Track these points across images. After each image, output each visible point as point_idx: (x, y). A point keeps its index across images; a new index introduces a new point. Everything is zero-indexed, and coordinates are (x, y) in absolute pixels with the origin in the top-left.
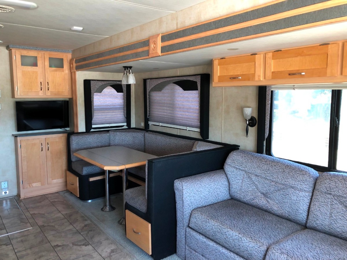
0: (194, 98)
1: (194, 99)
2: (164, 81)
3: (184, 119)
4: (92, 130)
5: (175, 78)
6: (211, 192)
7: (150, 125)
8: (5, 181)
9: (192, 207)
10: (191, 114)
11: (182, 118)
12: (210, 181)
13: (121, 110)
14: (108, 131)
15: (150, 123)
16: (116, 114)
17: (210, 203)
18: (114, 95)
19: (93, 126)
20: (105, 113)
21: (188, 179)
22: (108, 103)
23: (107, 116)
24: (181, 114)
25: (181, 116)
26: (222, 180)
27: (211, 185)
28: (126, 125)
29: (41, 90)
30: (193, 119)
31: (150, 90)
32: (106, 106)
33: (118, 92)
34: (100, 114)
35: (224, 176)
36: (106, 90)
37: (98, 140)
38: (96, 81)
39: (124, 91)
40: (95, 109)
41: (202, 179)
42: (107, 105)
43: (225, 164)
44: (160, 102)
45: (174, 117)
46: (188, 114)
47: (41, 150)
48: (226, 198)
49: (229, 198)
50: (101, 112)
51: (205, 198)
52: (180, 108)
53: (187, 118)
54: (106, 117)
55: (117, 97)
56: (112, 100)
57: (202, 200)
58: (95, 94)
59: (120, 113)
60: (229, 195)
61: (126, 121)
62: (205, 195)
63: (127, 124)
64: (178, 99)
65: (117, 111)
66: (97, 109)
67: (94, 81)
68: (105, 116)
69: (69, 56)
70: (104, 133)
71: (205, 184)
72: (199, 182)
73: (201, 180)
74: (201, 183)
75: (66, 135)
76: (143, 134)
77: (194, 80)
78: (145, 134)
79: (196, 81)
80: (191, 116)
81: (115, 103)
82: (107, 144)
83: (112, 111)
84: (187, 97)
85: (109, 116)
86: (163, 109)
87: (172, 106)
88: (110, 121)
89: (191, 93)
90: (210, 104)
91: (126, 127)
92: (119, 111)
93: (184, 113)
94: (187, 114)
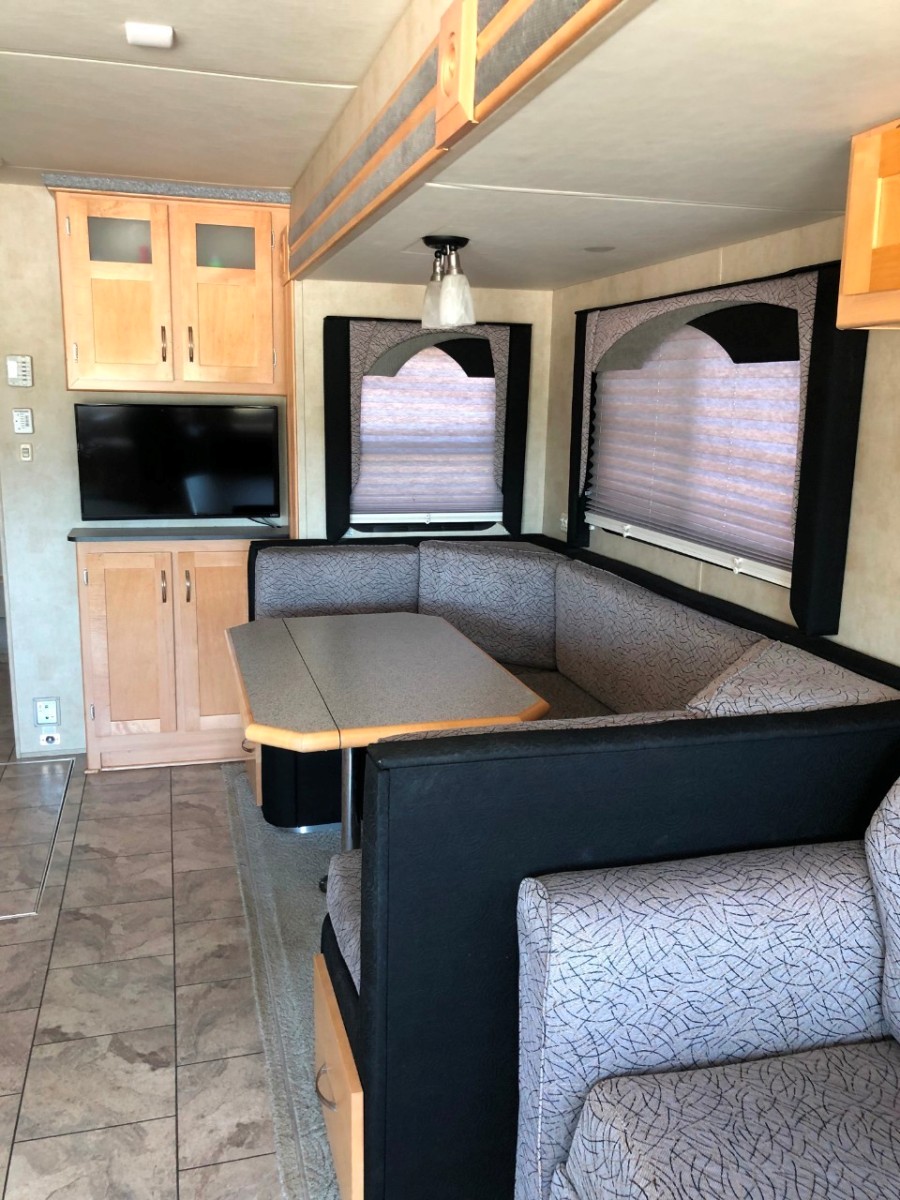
0: (783, 403)
1: (781, 407)
2: (654, 314)
3: (726, 512)
4: (352, 534)
5: (700, 295)
6: (746, 985)
7: (592, 528)
8: (47, 698)
9: (594, 1063)
10: (763, 490)
11: (719, 506)
12: (746, 920)
13: (480, 453)
14: (415, 542)
15: (594, 520)
16: (457, 473)
17: (730, 1049)
18: (452, 386)
19: (356, 519)
20: (411, 463)
21: (599, 892)
22: (425, 420)
23: (420, 479)
24: (715, 489)
25: (714, 495)
26: (835, 918)
27: (749, 946)
28: (501, 520)
29: (164, 359)
30: (767, 519)
31: (596, 362)
32: (416, 433)
33: (471, 373)
34: (390, 469)
35: (854, 894)
36: (422, 364)
37: (368, 580)
38: (374, 322)
39: (496, 370)
40: (369, 443)
41: (691, 902)
42: (423, 430)
43: (874, 819)
44: (637, 420)
45: (687, 498)
46: (749, 487)
47: (160, 597)
48: (849, 1029)
49: (876, 1031)
50: (393, 458)
51: (699, 1017)
52: (714, 454)
53: (739, 511)
54: (413, 484)
55: (466, 398)
56: (443, 407)
57: (670, 1029)
58: (367, 379)
59: (475, 468)
60: (876, 1009)
61: (501, 505)
62: (696, 997)
63: (504, 517)
64: (708, 408)
65: (464, 458)
66: (377, 444)
67: (365, 324)
68: (411, 480)
69: (282, 217)
70: (396, 551)
71: (705, 935)
72: (661, 920)
73: (682, 908)
74: (679, 925)
75: (244, 545)
76: (550, 570)
77: (786, 304)
78: (559, 569)
79: (793, 306)
80: (761, 503)
81: (458, 424)
82: (403, 598)
83: (439, 459)
84: (749, 397)
85: (427, 480)
86: (645, 459)
87: (682, 442)
88: (432, 498)
89: (768, 376)
90: (862, 438)
91: (503, 531)
92: (475, 458)
93: (728, 482)
94: (744, 486)
